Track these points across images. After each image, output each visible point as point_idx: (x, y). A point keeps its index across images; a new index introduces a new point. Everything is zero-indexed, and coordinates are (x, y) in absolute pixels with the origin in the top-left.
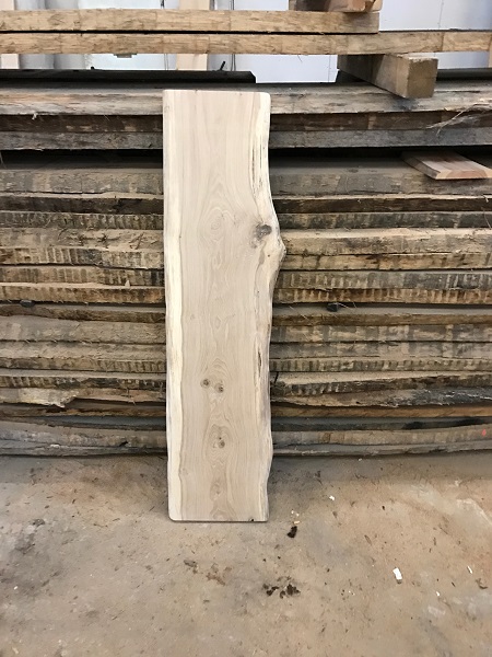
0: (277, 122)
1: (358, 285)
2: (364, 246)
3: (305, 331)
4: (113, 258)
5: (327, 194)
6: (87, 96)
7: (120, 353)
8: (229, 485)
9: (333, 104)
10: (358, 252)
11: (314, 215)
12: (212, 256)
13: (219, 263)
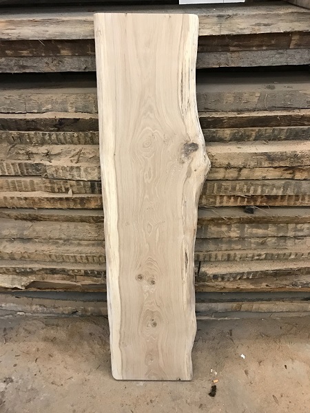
0: (205, 43)
1: (274, 192)
2: (282, 160)
3: (224, 229)
4: (56, 171)
5: (249, 110)
6: (21, 22)
7: (67, 248)
9: (259, 25)
10: (276, 165)
11: (235, 130)
12: (144, 171)
13: (150, 178)
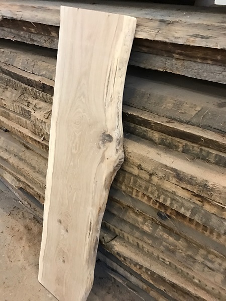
1: (182, 211)
2: (190, 183)
8: (64, 285)
10: (183, 186)
11: (164, 136)
12: (73, 143)
13: (76, 150)
